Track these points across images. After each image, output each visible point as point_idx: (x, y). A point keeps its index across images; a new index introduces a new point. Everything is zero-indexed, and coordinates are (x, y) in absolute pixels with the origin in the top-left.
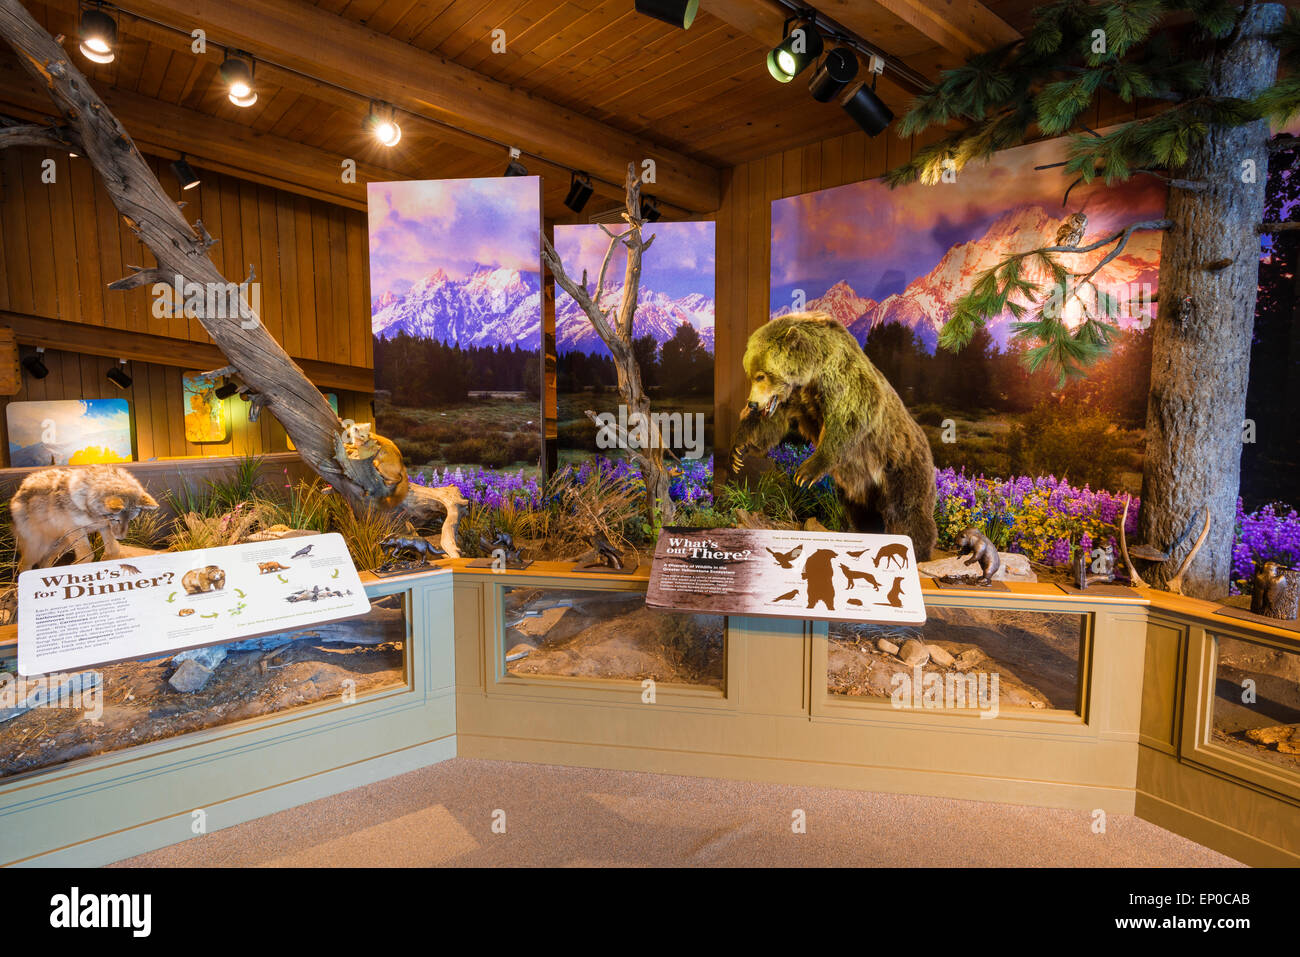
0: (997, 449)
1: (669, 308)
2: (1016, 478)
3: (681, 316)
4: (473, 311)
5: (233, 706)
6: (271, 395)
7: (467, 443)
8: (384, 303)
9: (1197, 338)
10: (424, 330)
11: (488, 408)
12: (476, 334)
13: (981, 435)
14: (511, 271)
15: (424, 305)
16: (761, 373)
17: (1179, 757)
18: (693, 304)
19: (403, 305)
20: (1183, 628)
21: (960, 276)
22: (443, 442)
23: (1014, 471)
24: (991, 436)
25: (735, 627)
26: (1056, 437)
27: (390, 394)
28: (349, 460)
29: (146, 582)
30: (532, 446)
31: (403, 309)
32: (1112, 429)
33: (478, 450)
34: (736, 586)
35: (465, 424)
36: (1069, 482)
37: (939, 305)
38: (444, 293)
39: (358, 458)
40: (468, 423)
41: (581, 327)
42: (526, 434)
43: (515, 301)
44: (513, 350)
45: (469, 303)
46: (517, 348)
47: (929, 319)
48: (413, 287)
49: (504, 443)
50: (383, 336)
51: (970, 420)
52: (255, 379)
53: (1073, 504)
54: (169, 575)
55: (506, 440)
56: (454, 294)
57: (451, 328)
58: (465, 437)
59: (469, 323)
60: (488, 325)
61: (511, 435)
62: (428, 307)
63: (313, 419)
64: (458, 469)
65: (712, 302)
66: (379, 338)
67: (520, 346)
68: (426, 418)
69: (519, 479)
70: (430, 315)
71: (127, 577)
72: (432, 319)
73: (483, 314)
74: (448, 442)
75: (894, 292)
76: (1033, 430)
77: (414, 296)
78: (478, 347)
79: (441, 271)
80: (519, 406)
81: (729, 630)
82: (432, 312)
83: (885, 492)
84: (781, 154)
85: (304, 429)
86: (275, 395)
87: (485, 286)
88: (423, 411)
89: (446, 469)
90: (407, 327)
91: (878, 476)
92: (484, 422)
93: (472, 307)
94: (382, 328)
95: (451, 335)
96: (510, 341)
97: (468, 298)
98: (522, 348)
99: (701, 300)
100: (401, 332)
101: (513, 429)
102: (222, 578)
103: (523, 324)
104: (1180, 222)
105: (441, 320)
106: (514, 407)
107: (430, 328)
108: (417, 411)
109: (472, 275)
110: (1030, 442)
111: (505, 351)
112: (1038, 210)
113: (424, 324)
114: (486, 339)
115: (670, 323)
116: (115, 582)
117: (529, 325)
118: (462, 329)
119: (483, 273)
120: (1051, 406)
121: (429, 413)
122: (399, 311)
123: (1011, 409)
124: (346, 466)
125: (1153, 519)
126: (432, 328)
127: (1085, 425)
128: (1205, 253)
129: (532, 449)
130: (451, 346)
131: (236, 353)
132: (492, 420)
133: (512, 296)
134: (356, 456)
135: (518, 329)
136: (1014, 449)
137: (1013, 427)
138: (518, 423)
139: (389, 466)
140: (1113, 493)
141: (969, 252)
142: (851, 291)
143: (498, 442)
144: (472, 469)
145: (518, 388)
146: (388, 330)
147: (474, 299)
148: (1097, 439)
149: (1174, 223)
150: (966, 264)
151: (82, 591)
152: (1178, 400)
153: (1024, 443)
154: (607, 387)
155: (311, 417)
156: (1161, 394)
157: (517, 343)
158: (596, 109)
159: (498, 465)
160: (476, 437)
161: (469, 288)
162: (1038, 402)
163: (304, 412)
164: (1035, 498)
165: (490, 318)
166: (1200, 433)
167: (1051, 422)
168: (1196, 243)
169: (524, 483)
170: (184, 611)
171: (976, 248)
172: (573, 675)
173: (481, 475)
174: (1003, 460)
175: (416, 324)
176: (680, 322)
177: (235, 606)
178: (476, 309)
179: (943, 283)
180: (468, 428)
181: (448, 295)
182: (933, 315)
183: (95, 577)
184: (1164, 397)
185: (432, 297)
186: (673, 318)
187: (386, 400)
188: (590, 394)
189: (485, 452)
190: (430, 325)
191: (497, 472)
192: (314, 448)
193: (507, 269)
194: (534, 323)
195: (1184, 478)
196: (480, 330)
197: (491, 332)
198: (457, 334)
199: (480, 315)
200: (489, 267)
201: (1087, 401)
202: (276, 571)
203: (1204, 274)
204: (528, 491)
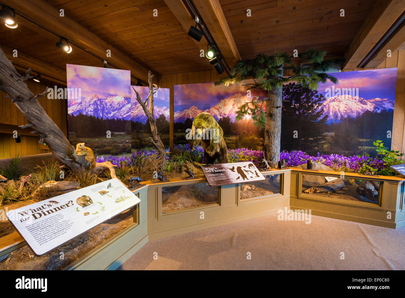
0: (233, 143)
1: (158, 110)
2: (237, 149)
3: (161, 112)
4: (108, 108)
5: (81, 246)
6: (47, 134)
7: (105, 148)
8: (73, 104)
9: (275, 120)
10: (89, 113)
11: (113, 137)
12: (109, 115)
13: (229, 140)
14: (121, 97)
15: (90, 105)
16: (200, 127)
17: (298, 198)
18: (164, 109)
19: (81, 105)
20: (297, 174)
21: (223, 106)
22: (97, 148)
23: (237, 147)
24: (231, 140)
25: (222, 188)
26: (245, 140)
27: (75, 133)
28: (78, 156)
29: (64, 206)
30: (128, 148)
31: (81, 106)
32: (256, 138)
33: (110, 150)
34: (227, 177)
35: (105, 142)
36: (248, 149)
37: (218, 112)
38: (97, 102)
39: (81, 155)
40: (106, 142)
41: (133, 114)
42: (126, 144)
43: (123, 106)
44: (122, 120)
45: (106, 105)
46: (123, 119)
47: (216, 115)
48: (85, 99)
49: (119, 147)
50: (72, 115)
51: (227, 137)
52: (41, 129)
53: (249, 153)
54: (71, 202)
55: (120, 146)
56: (101, 102)
57: (100, 113)
58: (105, 146)
59: (106, 111)
60: (113, 113)
61: (121, 145)
62: (91, 106)
63: (62, 142)
64: (102, 156)
65: (169, 109)
66: (71, 115)
67: (124, 119)
68: (90, 141)
69: (124, 158)
70: (92, 108)
71: (54, 206)
72: (92, 110)
73: (112, 109)
74: (98, 148)
75: (207, 109)
76: (240, 139)
77: (86, 102)
78: (110, 119)
79: (96, 95)
80: (124, 136)
81: (221, 189)
82: (93, 108)
83: (220, 154)
84: (176, 74)
85: (59, 146)
86: (49, 134)
87: (112, 101)
88: (89, 139)
89: (98, 157)
90: (83, 112)
91: (218, 150)
92: (112, 141)
93: (108, 107)
94: (72, 112)
95: (100, 115)
96: (121, 117)
97: (106, 104)
98: (125, 119)
99: (166, 108)
100: (80, 113)
101: (122, 143)
102: (90, 199)
103: (125, 113)
104: (271, 99)
105: (96, 110)
106: (122, 137)
107: (92, 113)
108: (87, 139)
109: (108, 97)
110: (240, 141)
111: (119, 120)
112: (240, 94)
113: (90, 111)
114: (112, 116)
115: (158, 114)
116: (51, 208)
117: (127, 113)
118: (104, 113)
119: (111, 97)
120: (244, 134)
121: (91, 139)
122: (79, 106)
123: (235, 134)
124: (76, 157)
125: (268, 155)
126: (93, 113)
127: (251, 137)
128: (275, 105)
129: (128, 149)
130: (100, 118)
131: (34, 119)
132: (115, 140)
133: (121, 104)
134: (79, 154)
135: (124, 114)
136: (236, 143)
137: (236, 138)
138: (124, 141)
139: (90, 157)
140: (256, 151)
141: (225, 101)
142: (197, 108)
143: (117, 147)
144: (107, 156)
145: (123, 131)
146: (75, 113)
147: (108, 104)
148: (253, 140)
149: (270, 99)
150: (225, 104)
151: (41, 215)
152: (272, 132)
153: (238, 142)
154: (141, 131)
155: (62, 141)
156: (268, 131)
157: (123, 118)
158: (132, 54)
159: (117, 154)
160: (109, 146)
161: (107, 101)
162: (241, 133)
163: (59, 140)
164: (241, 153)
165: (114, 111)
166: (276, 138)
167: (244, 137)
168: (274, 103)
169: (126, 159)
170: (86, 213)
171: (227, 100)
172: (178, 209)
173: (111, 158)
174: (234, 145)
175: (86, 111)
176: (161, 114)
177: (101, 208)
178: (109, 107)
179: (219, 107)
180: (106, 144)
181: (99, 103)
182: (217, 114)
183: (42, 208)
184: (269, 131)
185: (92, 103)
186: (159, 113)
187: (74, 135)
188: (136, 133)
189: (112, 150)
190: (92, 112)
191: (116, 156)
192: (62, 153)
193: (120, 96)
194: (129, 112)
195: (274, 147)
196: (110, 114)
197: (114, 114)
198: (102, 115)
199: (110, 109)
200: (114, 95)
201: (251, 132)
202: (106, 193)
203: (275, 109)
204: (127, 161)
